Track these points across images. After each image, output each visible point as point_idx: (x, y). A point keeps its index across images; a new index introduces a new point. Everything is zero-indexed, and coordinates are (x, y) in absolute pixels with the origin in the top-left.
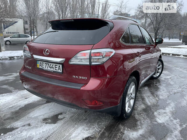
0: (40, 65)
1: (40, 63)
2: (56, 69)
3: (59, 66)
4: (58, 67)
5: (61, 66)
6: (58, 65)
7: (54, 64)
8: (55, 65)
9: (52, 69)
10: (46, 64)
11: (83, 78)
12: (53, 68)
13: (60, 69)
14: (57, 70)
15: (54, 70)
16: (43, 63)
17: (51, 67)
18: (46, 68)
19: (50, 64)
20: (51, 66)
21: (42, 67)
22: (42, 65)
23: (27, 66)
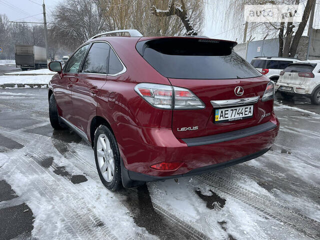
0: (221, 116)
1: (222, 112)
2: (246, 114)
3: (250, 108)
4: (248, 110)
5: (252, 107)
8: (245, 108)
9: (241, 116)
10: (233, 110)
11: (268, 114)
12: (242, 113)
13: (251, 112)
14: (248, 114)
15: (244, 116)
16: (228, 111)
18: (233, 117)
19: (238, 108)
20: (240, 111)
21: (225, 118)
22: (225, 114)
23: (183, 129)
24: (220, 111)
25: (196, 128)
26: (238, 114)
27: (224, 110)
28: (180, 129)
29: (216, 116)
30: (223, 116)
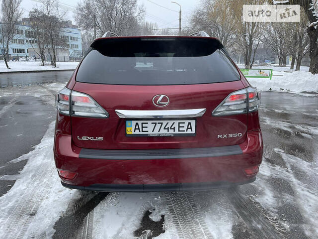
0: (135, 129)
1: (137, 124)
2: (180, 130)
3: (189, 124)
4: (186, 125)
5: (193, 123)
6: (187, 122)
7: (177, 122)
8: (179, 123)
9: (171, 132)
10: (156, 124)
11: (235, 135)
12: (174, 129)
13: (191, 128)
14: (184, 131)
15: (177, 132)
16: (146, 123)
17: (168, 129)
18: (156, 132)
19: (165, 123)
20: (169, 126)
21: (142, 131)
22: (142, 127)
23: (84, 138)
24: (134, 123)
25: (101, 139)
26: (165, 128)
27: (140, 123)
28: (81, 138)
29: (128, 128)
30: (139, 129)
